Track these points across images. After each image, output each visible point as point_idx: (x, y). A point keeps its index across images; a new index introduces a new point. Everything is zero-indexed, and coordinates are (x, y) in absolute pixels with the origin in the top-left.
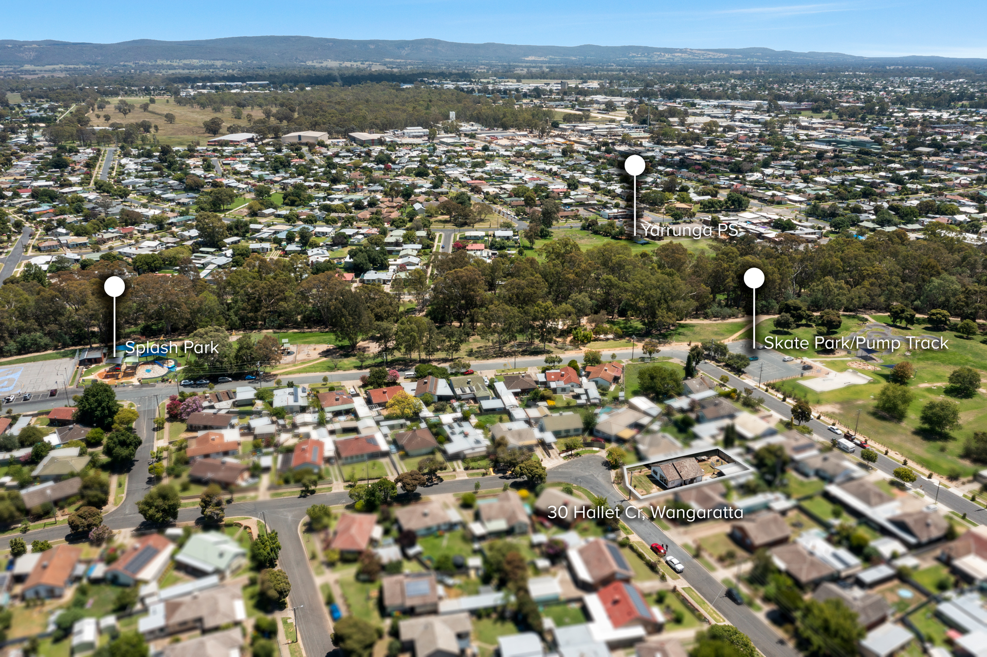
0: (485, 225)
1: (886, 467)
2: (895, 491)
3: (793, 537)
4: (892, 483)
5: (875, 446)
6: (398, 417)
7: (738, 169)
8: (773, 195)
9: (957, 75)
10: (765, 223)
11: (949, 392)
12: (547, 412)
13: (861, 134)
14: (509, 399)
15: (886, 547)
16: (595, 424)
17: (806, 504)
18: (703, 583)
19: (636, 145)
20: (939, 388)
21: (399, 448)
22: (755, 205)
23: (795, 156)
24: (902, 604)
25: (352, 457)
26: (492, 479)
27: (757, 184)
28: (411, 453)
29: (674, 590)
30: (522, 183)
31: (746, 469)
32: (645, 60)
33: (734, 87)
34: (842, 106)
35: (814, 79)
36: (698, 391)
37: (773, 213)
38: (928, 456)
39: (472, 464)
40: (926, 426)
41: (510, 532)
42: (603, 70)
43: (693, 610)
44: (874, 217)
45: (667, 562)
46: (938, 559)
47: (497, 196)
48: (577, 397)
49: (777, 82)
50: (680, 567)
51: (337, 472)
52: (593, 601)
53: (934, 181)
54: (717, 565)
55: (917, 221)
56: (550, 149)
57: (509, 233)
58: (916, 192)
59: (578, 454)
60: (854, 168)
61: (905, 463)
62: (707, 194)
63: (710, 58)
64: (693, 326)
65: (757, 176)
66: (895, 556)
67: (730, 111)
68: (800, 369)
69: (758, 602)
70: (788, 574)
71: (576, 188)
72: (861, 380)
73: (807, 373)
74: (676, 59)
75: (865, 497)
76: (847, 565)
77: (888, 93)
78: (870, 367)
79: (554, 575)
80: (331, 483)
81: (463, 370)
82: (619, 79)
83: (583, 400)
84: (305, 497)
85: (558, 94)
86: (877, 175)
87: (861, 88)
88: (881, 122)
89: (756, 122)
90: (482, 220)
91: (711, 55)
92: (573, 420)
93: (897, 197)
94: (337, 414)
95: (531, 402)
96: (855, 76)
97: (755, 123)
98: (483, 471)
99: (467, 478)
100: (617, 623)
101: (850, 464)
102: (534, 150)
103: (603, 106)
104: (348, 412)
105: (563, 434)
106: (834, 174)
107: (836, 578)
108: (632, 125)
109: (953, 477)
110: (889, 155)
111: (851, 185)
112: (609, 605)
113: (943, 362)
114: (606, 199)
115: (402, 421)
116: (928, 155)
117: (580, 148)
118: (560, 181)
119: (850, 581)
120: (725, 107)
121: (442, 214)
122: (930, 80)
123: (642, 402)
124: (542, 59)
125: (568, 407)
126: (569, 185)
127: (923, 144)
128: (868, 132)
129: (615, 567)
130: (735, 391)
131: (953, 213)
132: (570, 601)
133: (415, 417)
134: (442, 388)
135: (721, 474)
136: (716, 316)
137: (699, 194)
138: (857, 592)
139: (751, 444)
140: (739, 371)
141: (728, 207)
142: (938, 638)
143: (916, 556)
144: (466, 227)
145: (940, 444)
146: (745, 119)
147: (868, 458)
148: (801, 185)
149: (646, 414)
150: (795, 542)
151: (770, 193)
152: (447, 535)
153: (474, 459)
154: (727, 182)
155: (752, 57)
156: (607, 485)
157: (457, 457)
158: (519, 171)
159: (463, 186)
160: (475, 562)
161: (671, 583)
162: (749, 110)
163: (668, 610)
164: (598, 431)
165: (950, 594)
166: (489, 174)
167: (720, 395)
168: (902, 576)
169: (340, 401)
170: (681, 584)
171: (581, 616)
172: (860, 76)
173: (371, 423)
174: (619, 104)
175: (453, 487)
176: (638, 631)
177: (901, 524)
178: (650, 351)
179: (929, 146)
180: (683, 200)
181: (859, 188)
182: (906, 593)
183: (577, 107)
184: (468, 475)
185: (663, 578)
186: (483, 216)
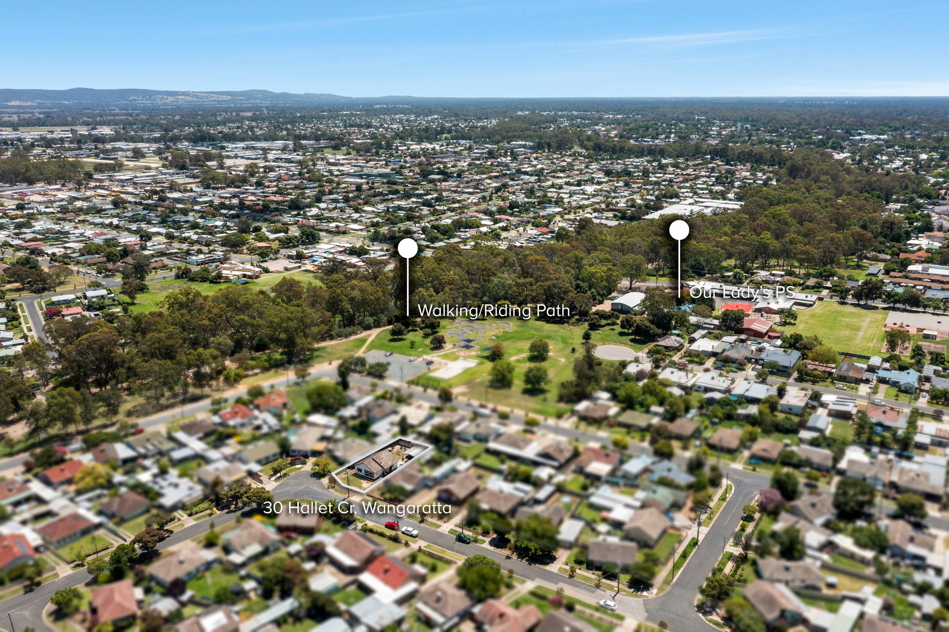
0: (70, 287)
1: (517, 421)
2: (529, 436)
3: (482, 486)
4: (526, 431)
5: (502, 408)
6: (92, 489)
7: (295, 206)
8: (337, 227)
9: (431, 113)
10: (340, 252)
11: (532, 359)
12: (239, 447)
13: (381, 167)
14: (196, 445)
15: (543, 473)
16: (290, 446)
17: (478, 461)
18: (436, 539)
19: (186, 191)
20: (524, 358)
21: (111, 516)
22: (326, 237)
23: (339, 190)
24: (568, 506)
25: (64, 539)
26: (219, 516)
27: (318, 218)
28: (126, 516)
29: (420, 550)
30: (86, 240)
31: (426, 448)
32: (148, 103)
33: (251, 128)
34: (357, 144)
35: (320, 118)
36: (359, 399)
37: (344, 242)
38: (538, 407)
39: (195, 509)
40: (529, 386)
41: (265, 552)
42: (107, 115)
43: (440, 559)
44: (423, 236)
45: (403, 533)
46: (575, 472)
47: (66, 256)
48: (258, 428)
49: (289, 123)
50: (415, 532)
51: (54, 558)
52: (366, 578)
53: (453, 203)
54: (439, 523)
55: (455, 236)
56: (97, 201)
57: (103, 292)
58: (444, 212)
59: (285, 475)
60: (390, 196)
61: (526, 415)
62: (280, 232)
63: (214, 101)
64: (324, 348)
65: (314, 211)
66: (551, 477)
67: (261, 152)
68: (425, 365)
69: (480, 537)
70: (492, 511)
71: (150, 239)
72: (472, 364)
73: (432, 367)
74: (180, 102)
75: (515, 444)
76: (526, 492)
77: (386, 129)
78: (473, 353)
79: (322, 571)
80: (53, 569)
81: (132, 431)
82: (131, 124)
83: (265, 429)
84: (31, 591)
85: (71, 142)
86: (409, 201)
87: (362, 126)
88: (392, 155)
89: (289, 161)
90: (61, 283)
91: (215, 97)
92: (270, 447)
93: (433, 218)
94: (17, 504)
95: (218, 443)
96: (352, 115)
97: (289, 163)
98: (209, 512)
99: (195, 523)
100: (395, 586)
101: (494, 424)
102: (79, 204)
103: (130, 154)
104: (28, 500)
105: (264, 462)
106: (377, 203)
107: (522, 503)
108: (171, 171)
109: (559, 416)
110: (411, 183)
111: (394, 211)
112: (382, 575)
113: (519, 339)
114: (185, 246)
115: (98, 492)
116: (440, 181)
117: (130, 198)
118: (126, 233)
119: (531, 502)
120: (254, 148)
121: (9, 282)
122: (413, 117)
123: (318, 418)
124: (29, 104)
125: (255, 439)
126: (141, 237)
127: (433, 173)
128: (386, 165)
129: (372, 547)
130: (386, 392)
131: (478, 227)
132: (346, 586)
133: (110, 485)
134: (122, 451)
135: (410, 457)
136: (339, 336)
137: (272, 232)
138: (539, 509)
139: (421, 429)
140: (381, 377)
141: (303, 242)
142: (598, 519)
143: (563, 473)
144: (46, 293)
145: (541, 397)
146: (277, 159)
147: (504, 417)
148: (356, 216)
149: (326, 427)
150: (485, 489)
151: (333, 225)
152: (208, 575)
153: (195, 504)
154: (292, 219)
155: (255, 98)
156: (324, 492)
157: (174, 508)
158: (76, 228)
159: (18, 250)
160: (249, 585)
161: (415, 546)
162: (277, 150)
163: (423, 564)
164: (294, 451)
165: (591, 490)
166: (43, 235)
167: (378, 398)
168: (560, 489)
169: (15, 491)
170: (422, 544)
171: (360, 594)
172: (356, 115)
173: (64, 502)
174: (145, 150)
175: (187, 534)
176: (411, 586)
177: (546, 455)
178: (302, 375)
179: (438, 174)
180: (261, 239)
181: (402, 213)
182: (566, 499)
183: (102, 156)
184: (195, 520)
185: (407, 544)
186: (62, 279)
